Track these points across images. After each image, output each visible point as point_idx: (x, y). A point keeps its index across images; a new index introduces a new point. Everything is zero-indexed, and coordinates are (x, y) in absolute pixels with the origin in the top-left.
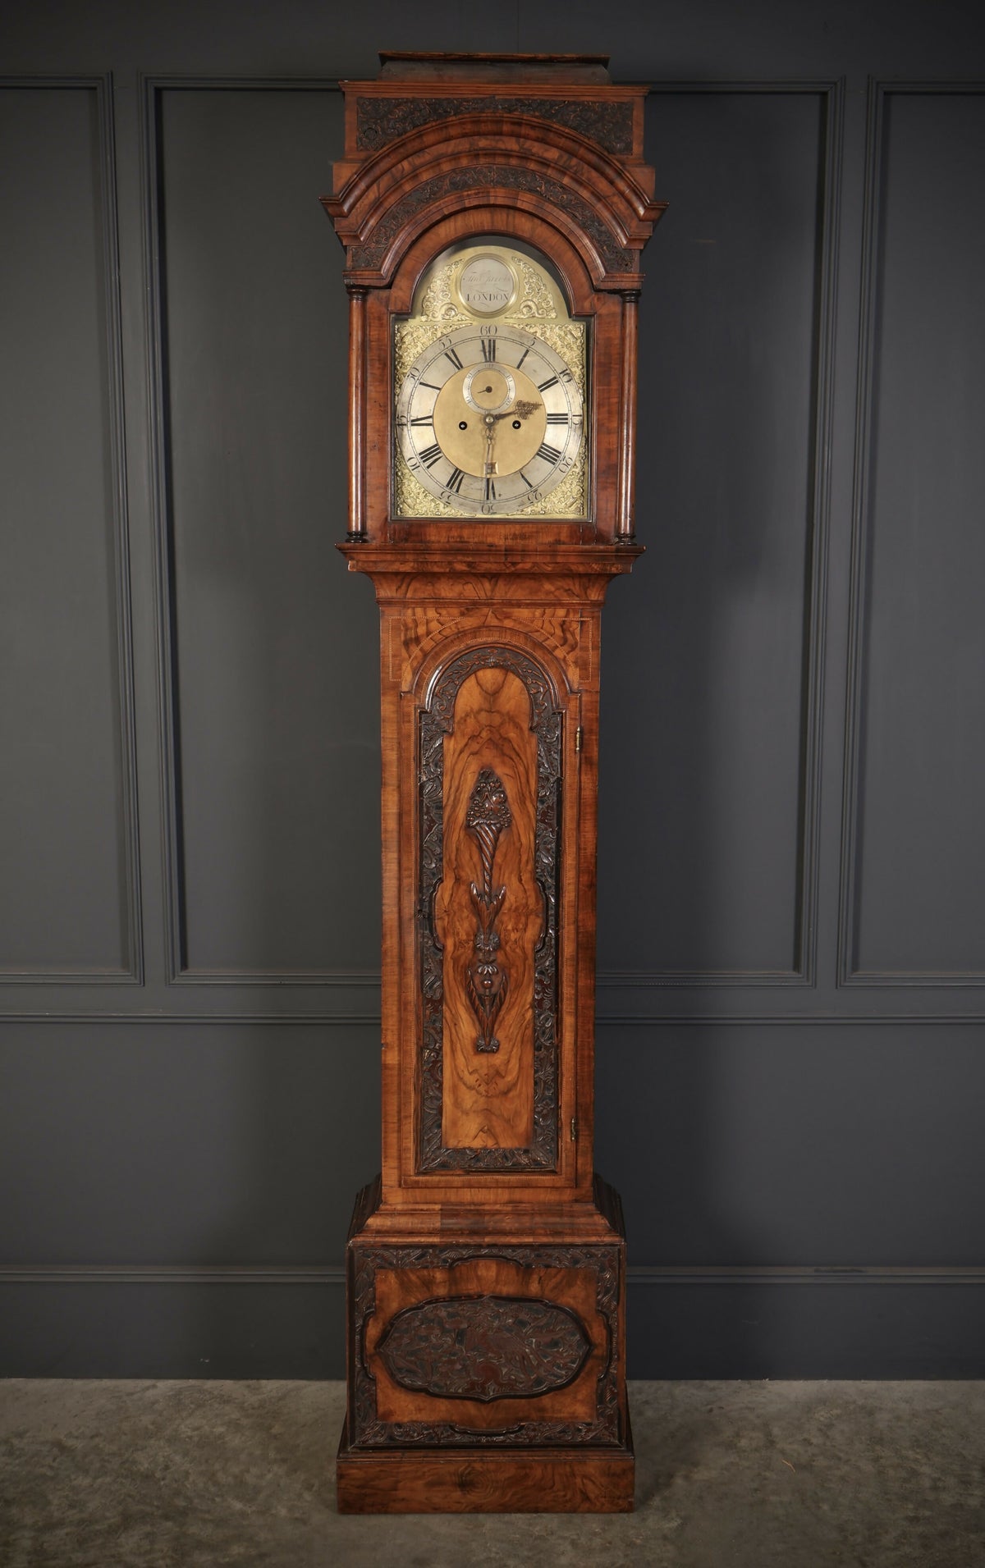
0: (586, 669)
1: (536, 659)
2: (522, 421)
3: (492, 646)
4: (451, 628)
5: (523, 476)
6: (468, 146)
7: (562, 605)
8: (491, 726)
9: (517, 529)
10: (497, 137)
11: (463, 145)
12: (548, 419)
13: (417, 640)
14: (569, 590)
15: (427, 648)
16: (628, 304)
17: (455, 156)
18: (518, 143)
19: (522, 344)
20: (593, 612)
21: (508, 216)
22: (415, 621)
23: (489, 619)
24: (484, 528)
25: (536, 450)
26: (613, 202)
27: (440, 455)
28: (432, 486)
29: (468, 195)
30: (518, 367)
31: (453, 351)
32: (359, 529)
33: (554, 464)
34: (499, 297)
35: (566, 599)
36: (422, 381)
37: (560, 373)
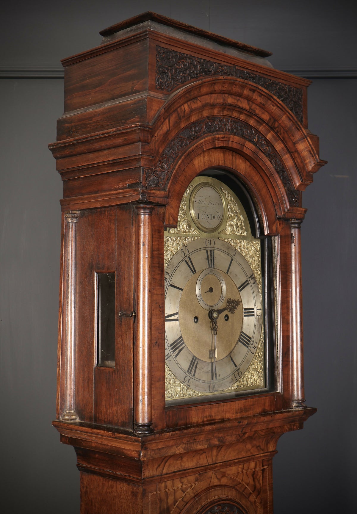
0: (266, 507)
2: (230, 315)
3: (218, 504)
4: (189, 495)
6: (222, 101)
7: (253, 459)
11: (220, 99)
12: (245, 312)
13: (168, 510)
14: (259, 446)
16: (293, 230)
17: (212, 106)
18: (249, 104)
19: (229, 254)
20: (269, 460)
21: (232, 158)
22: (166, 493)
23: (212, 480)
24: (224, 405)
25: (237, 338)
26: (295, 157)
27: (184, 345)
28: (178, 372)
30: (227, 273)
33: (248, 347)
34: (214, 217)
35: (256, 454)
36: (171, 283)
37: (250, 277)
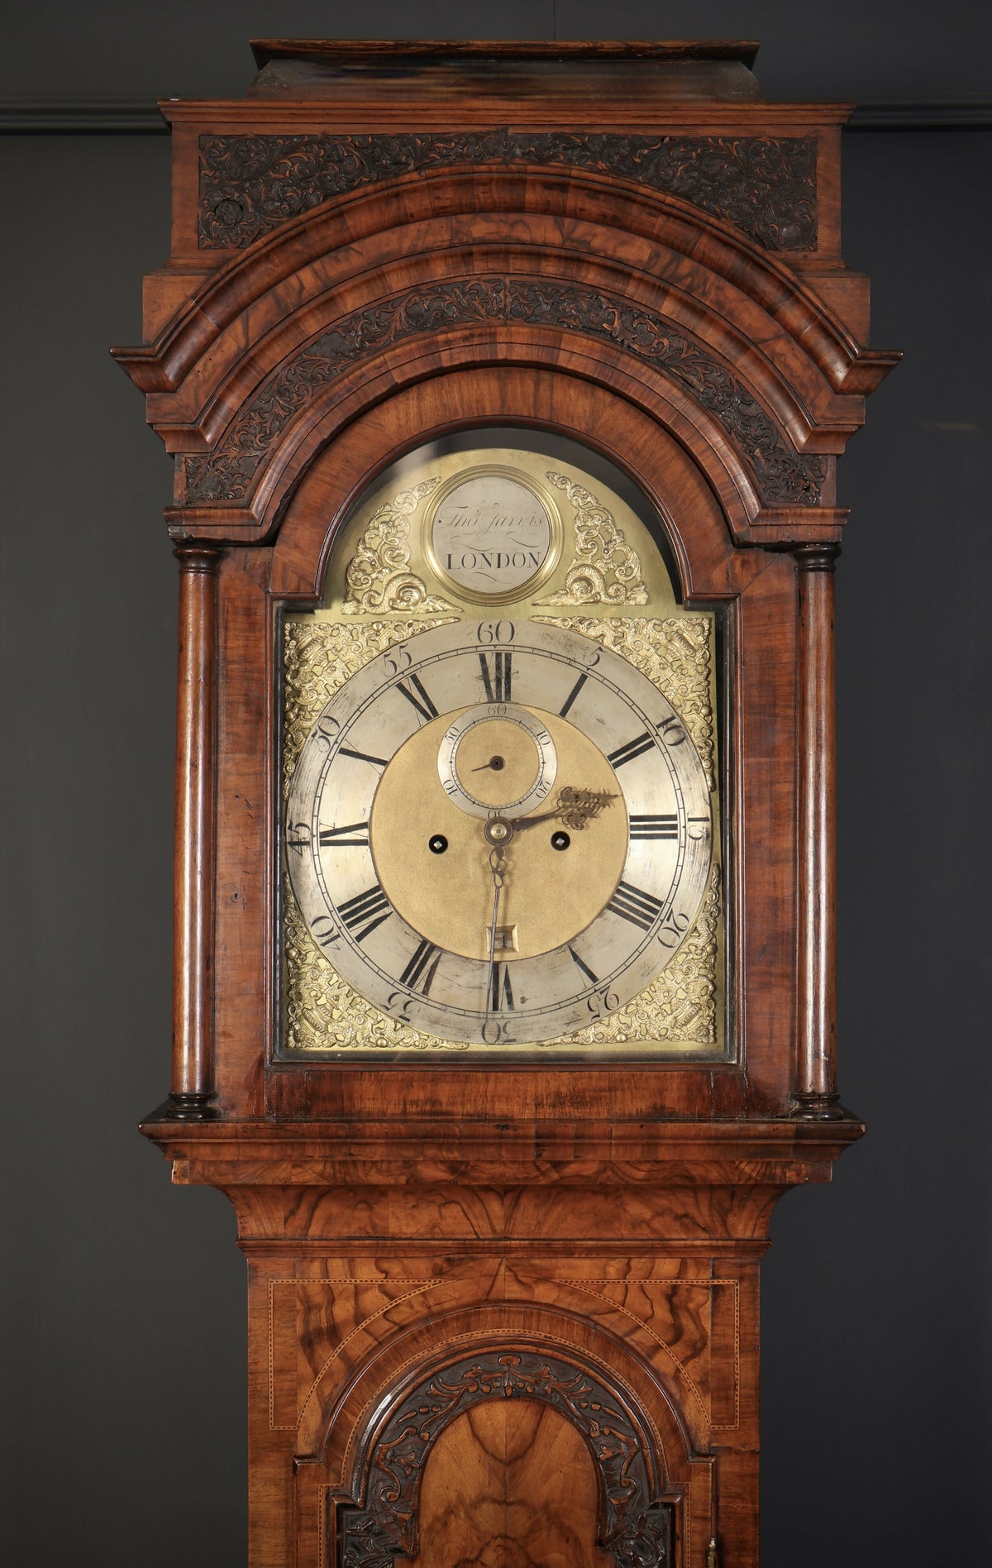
0: (728, 1399)
1: (609, 1378)
2: (573, 833)
3: (507, 1350)
4: (411, 1307)
5: (576, 957)
6: (447, 237)
7: (669, 1251)
8: (505, 1537)
9: (563, 1082)
10: (513, 217)
11: (438, 233)
12: (633, 828)
13: (333, 1333)
14: (686, 1215)
15: (357, 1352)
16: (811, 575)
17: (419, 258)
18: (560, 227)
19: (571, 662)
20: (742, 1266)
21: (537, 388)
22: (328, 1289)
23: (499, 1283)
24: (487, 1080)
25: (605, 898)
26: (774, 353)
27: (386, 910)
28: (367, 979)
29: (448, 342)
30: (563, 713)
31: (415, 679)
32: (198, 1087)
33: (646, 928)
34: (519, 560)
35: (678, 1236)
36: (344, 745)
37: (658, 726)
